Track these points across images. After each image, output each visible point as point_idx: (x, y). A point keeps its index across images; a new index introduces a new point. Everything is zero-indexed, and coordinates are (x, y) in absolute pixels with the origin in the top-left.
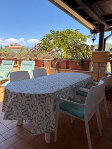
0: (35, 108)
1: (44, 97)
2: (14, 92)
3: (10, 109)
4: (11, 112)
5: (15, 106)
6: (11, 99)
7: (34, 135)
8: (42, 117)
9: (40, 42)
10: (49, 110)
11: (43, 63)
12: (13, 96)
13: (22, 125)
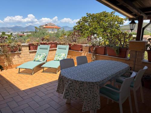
0: (86, 92)
1: (93, 85)
2: (70, 79)
3: (67, 91)
4: (68, 94)
5: (71, 89)
6: (68, 84)
7: (84, 111)
8: (90, 99)
9: (76, 25)
10: (96, 94)
11: (81, 48)
12: (70, 82)
13: (70, 103)
